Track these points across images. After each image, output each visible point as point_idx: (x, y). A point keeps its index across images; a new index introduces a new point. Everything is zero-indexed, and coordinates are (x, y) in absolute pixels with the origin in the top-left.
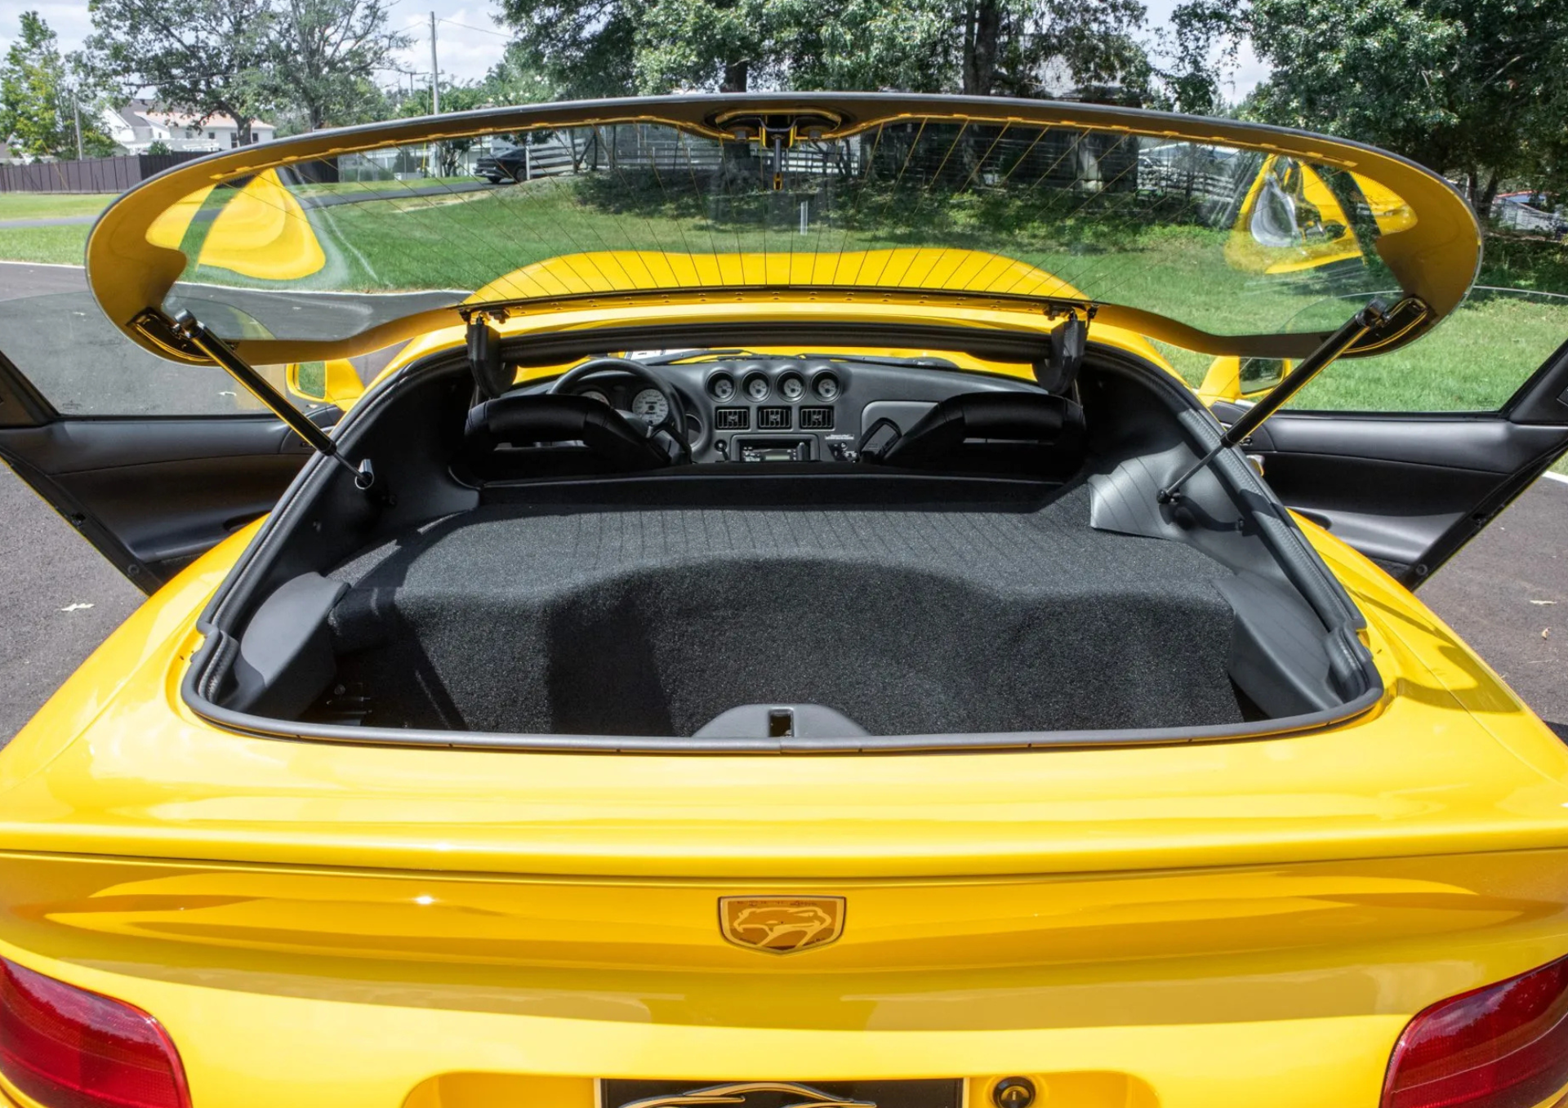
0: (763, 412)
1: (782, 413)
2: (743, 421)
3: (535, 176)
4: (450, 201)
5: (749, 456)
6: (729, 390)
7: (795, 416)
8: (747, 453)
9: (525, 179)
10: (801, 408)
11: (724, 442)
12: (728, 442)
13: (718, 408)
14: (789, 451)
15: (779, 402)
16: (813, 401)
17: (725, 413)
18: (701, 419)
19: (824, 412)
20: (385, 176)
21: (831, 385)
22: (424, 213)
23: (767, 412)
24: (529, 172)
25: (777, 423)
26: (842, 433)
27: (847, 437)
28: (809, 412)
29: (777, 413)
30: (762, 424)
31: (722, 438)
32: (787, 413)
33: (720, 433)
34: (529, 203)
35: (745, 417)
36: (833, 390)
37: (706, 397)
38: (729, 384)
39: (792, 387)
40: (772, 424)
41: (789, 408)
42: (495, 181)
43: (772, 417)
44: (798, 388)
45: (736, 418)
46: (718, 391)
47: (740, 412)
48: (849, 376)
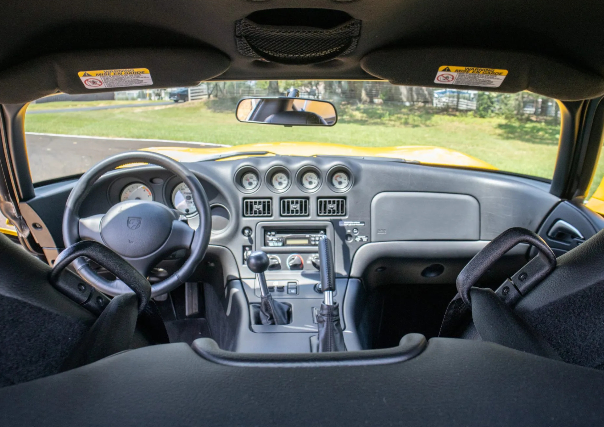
0: (284, 202)
1: (301, 202)
2: (267, 209)
3: (192, 100)
4: (157, 108)
5: (272, 240)
6: (255, 183)
7: (313, 205)
8: (271, 238)
9: (188, 100)
10: (318, 198)
11: (249, 229)
12: (253, 229)
13: (244, 199)
14: (307, 236)
15: (298, 193)
16: (328, 192)
17: (251, 202)
18: (230, 208)
19: (338, 202)
20: (133, 99)
21: (343, 177)
22: (146, 112)
23: (288, 202)
24: (190, 98)
25: (297, 211)
26: (354, 220)
27: (357, 224)
28: (325, 202)
29: (297, 202)
30: (284, 212)
31: (248, 225)
32: (305, 202)
33: (246, 221)
34: (188, 109)
35: (269, 206)
36: (345, 182)
37: (234, 187)
38: (255, 178)
39: (310, 180)
40: (293, 211)
41: (307, 198)
42: (176, 101)
43: (292, 207)
44: (315, 181)
45: (261, 207)
46: (245, 183)
47: (264, 202)
48: (359, 170)
